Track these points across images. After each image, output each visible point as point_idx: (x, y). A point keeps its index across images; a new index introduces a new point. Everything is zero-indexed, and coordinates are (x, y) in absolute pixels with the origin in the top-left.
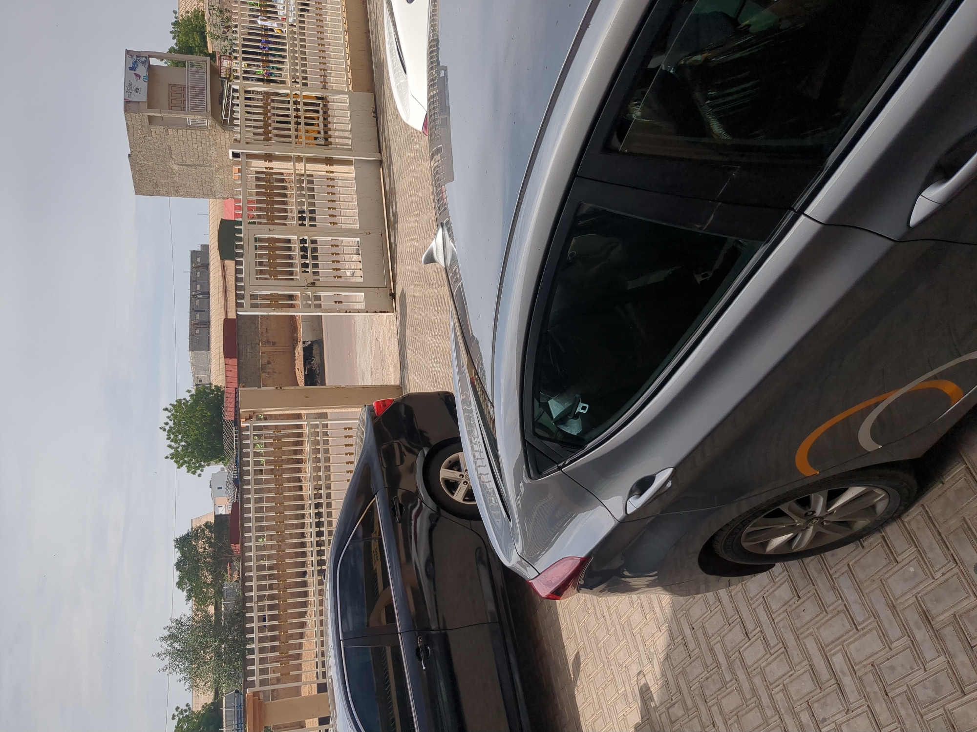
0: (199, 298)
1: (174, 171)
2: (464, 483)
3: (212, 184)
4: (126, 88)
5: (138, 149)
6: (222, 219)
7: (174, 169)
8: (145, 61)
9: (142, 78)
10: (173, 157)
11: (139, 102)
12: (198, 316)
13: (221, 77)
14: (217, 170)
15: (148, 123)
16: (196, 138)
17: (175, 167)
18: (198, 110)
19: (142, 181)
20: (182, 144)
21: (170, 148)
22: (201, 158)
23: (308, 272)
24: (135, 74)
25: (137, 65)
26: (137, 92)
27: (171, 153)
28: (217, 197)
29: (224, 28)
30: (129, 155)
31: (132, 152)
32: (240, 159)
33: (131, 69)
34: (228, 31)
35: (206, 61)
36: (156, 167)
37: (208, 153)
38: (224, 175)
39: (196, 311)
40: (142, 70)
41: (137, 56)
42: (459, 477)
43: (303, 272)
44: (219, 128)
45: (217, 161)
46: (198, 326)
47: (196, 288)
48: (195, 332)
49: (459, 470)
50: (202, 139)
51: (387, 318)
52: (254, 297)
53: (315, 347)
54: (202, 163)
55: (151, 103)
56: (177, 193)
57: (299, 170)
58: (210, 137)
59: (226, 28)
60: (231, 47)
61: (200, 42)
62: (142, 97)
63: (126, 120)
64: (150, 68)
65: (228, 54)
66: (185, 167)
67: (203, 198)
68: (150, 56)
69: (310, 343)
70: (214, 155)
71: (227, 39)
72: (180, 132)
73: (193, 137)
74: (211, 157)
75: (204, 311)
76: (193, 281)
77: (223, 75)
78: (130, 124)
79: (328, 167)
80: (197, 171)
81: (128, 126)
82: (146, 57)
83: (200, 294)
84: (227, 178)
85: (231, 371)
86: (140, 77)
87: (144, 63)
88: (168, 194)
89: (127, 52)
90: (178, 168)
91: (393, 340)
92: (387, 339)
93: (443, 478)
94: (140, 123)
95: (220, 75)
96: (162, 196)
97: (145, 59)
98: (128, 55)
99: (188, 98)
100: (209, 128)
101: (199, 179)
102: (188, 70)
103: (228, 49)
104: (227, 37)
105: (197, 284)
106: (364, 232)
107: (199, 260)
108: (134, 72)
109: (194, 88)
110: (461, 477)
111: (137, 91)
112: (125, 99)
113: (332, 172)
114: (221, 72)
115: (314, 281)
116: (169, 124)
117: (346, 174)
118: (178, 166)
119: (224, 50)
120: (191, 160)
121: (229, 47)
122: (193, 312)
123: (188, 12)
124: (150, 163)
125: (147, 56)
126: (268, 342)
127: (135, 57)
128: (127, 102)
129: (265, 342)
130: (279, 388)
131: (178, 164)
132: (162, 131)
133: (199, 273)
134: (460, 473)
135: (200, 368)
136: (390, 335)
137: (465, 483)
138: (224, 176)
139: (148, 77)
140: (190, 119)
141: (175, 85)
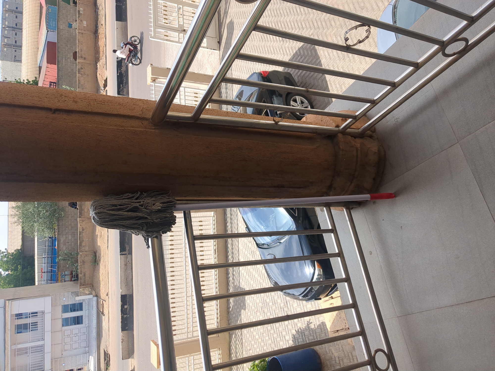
0: (7, 30)
12: (6, 40)
39: (5, 37)
46: (6, 46)
47: (5, 23)
48: (4, 49)
75: (10, 38)
76: (4, 19)
83: (6, 27)
85: (49, 72)
105: (6, 21)
107: (7, 6)
122: (3, 38)
129: (80, 57)
133: (7, 15)
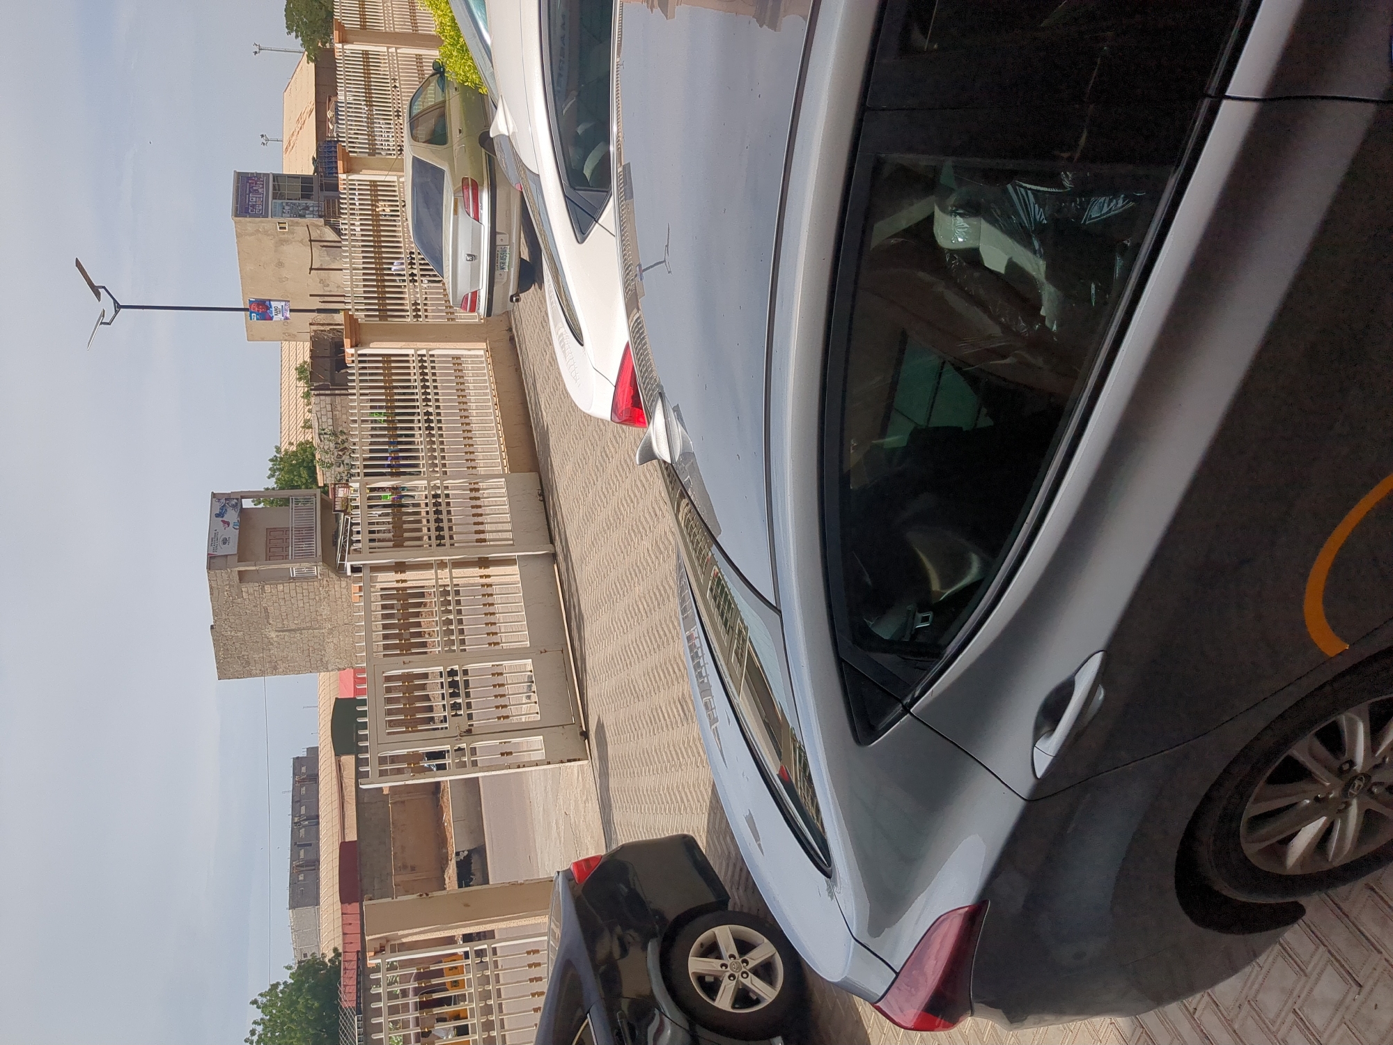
0: (304, 826)
1: (272, 641)
2: (729, 977)
3: (323, 652)
4: (210, 540)
5: (224, 616)
6: (336, 698)
7: (272, 638)
8: (236, 503)
9: (231, 525)
10: (271, 622)
11: (227, 556)
12: (302, 853)
13: (335, 511)
14: (331, 631)
15: (238, 581)
16: (303, 593)
17: (273, 635)
18: (306, 556)
19: (228, 659)
20: (282, 603)
21: (266, 609)
22: (308, 619)
23: (461, 715)
24: (222, 521)
25: (226, 510)
26: (224, 543)
27: (267, 617)
28: (330, 669)
29: (339, 451)
30: (212, 627)
31: (215, 621)
32: (361, 575)
33: (217, 515)
34: (344, 454)
35: (315, 495)
36: (247, 638)
37: (317, 611)
38: (340, 637)
39: (299, 846)
40: (232, 516)
41: (226, 499)
42: (720, 969)
43: (453, 716)
44: (333, 575)
45: (330, 620)
46: (302, 869)
47: (300, 811)
48: (298, 878)
49: (719, 957)
50: (309, 593)
51: (578, 772)
52: (382, 760)
53: (475, 859)
54: (308, 625)
55: (242, 556)
56: (275, 670)
57: (442, 579)
58: (321, 588)
59: (341, 450)
60: (348, 473)
61: (307, 478)
62: (232, 548)
63: (209, 580)
64: (243, 512)
65: (344, 482)
66: (287, 633)
67: (311, 672)
68: (243, 497)
69: (466, 853)
70: (325, 611)
71: (343, 464)
72: (280, 587)
73: (298, 591)
74: (321, 615)
75: (311, 845)
76: (296, 802)
77: (338, 508)
78: (214, 585)
79: (482, 570)
80: (303, 636)
81: (211, 588)
82: (237, 499)
83: (305, 820)
84: (344, 641)
85: (350, 924)
86: (229, 525)
87: (234, 506)
88: (263, 674)
89: (214, 495)
90: (277, 636)
91: (590, 804)
92: (581, 806)
93: (693, 973)
94: (227, 583)
95: (335, 508)
96: (255, 676)
97: (235, 501)
98: (214, 499)
99: (292, 543)
100: (319, 577)
101: (306, 647)
102: (292, 509)
103: (343, 475)
104: (343, 461)
105: (301, 806)
106: (536, 651)
107: (304, 769)
108: (221, 519)
109: (298, 529)
110: (724, 968)
111: (225, 541)
112: (208, 554)
113: (488, 576)
114: (335, 505)
115: (470, 728)
116: (264, 579)
117: (508, 577)
118: (277, 634)
119: (338, 478)
120: (296, 622)
121: (346, 473)
122: (296, 849)
123: (291, 444)
124: (240, 634)
125: (239, 497)
126: (405, 867)
127: (223, 501)
128: (211, 558)
129: (400, 867)
130: (425, 896)
131: (276, 631)
132: (257, 589)
133: (303, 789)
134: (721, 962)
135: (305, 932)
136: (584, 798)
137: (732, 978)
138: (340, 639)
139: (240, 523)
140: (294, 569)
141: (275, 528)
